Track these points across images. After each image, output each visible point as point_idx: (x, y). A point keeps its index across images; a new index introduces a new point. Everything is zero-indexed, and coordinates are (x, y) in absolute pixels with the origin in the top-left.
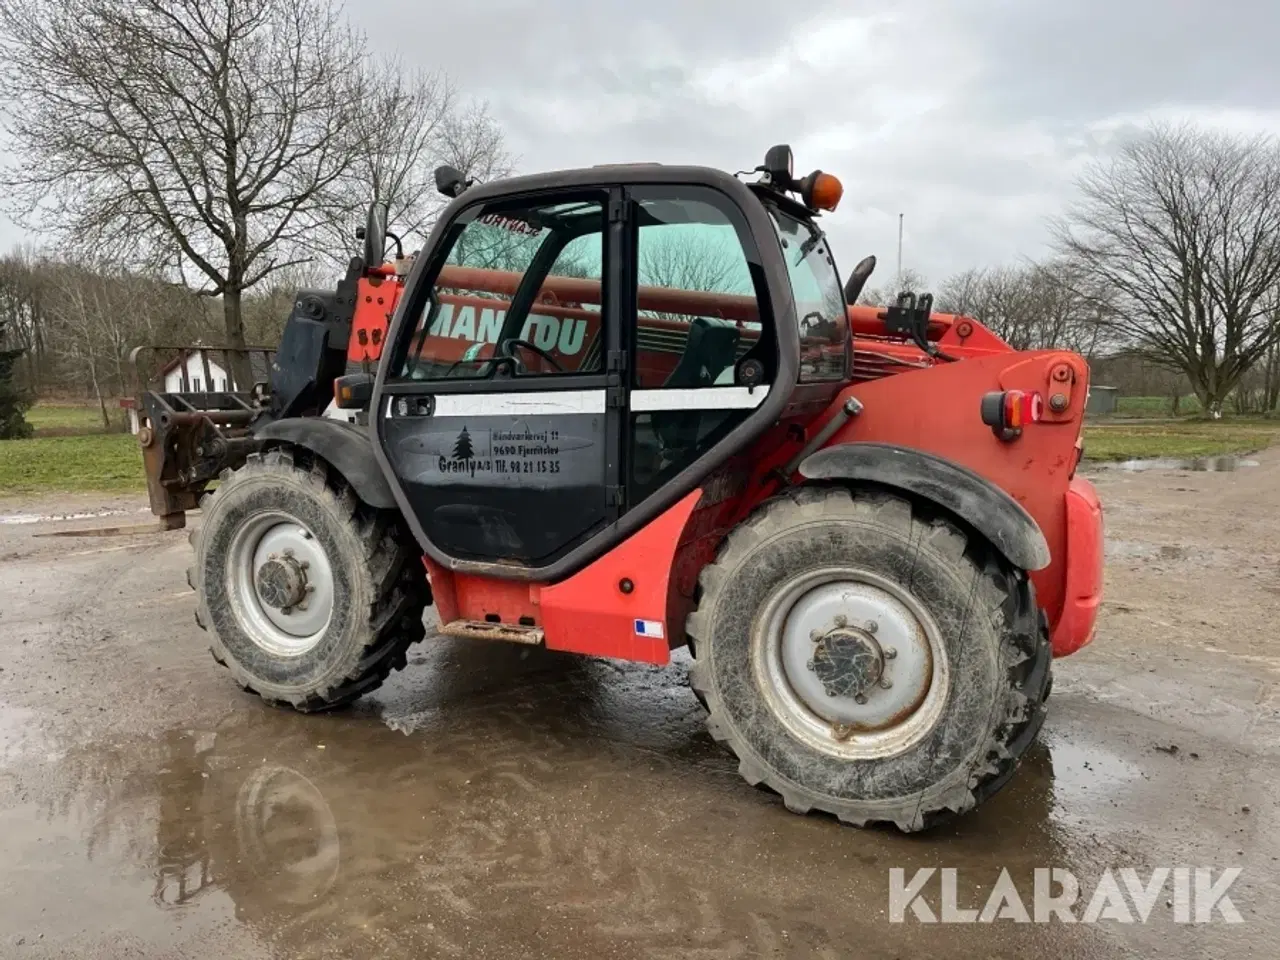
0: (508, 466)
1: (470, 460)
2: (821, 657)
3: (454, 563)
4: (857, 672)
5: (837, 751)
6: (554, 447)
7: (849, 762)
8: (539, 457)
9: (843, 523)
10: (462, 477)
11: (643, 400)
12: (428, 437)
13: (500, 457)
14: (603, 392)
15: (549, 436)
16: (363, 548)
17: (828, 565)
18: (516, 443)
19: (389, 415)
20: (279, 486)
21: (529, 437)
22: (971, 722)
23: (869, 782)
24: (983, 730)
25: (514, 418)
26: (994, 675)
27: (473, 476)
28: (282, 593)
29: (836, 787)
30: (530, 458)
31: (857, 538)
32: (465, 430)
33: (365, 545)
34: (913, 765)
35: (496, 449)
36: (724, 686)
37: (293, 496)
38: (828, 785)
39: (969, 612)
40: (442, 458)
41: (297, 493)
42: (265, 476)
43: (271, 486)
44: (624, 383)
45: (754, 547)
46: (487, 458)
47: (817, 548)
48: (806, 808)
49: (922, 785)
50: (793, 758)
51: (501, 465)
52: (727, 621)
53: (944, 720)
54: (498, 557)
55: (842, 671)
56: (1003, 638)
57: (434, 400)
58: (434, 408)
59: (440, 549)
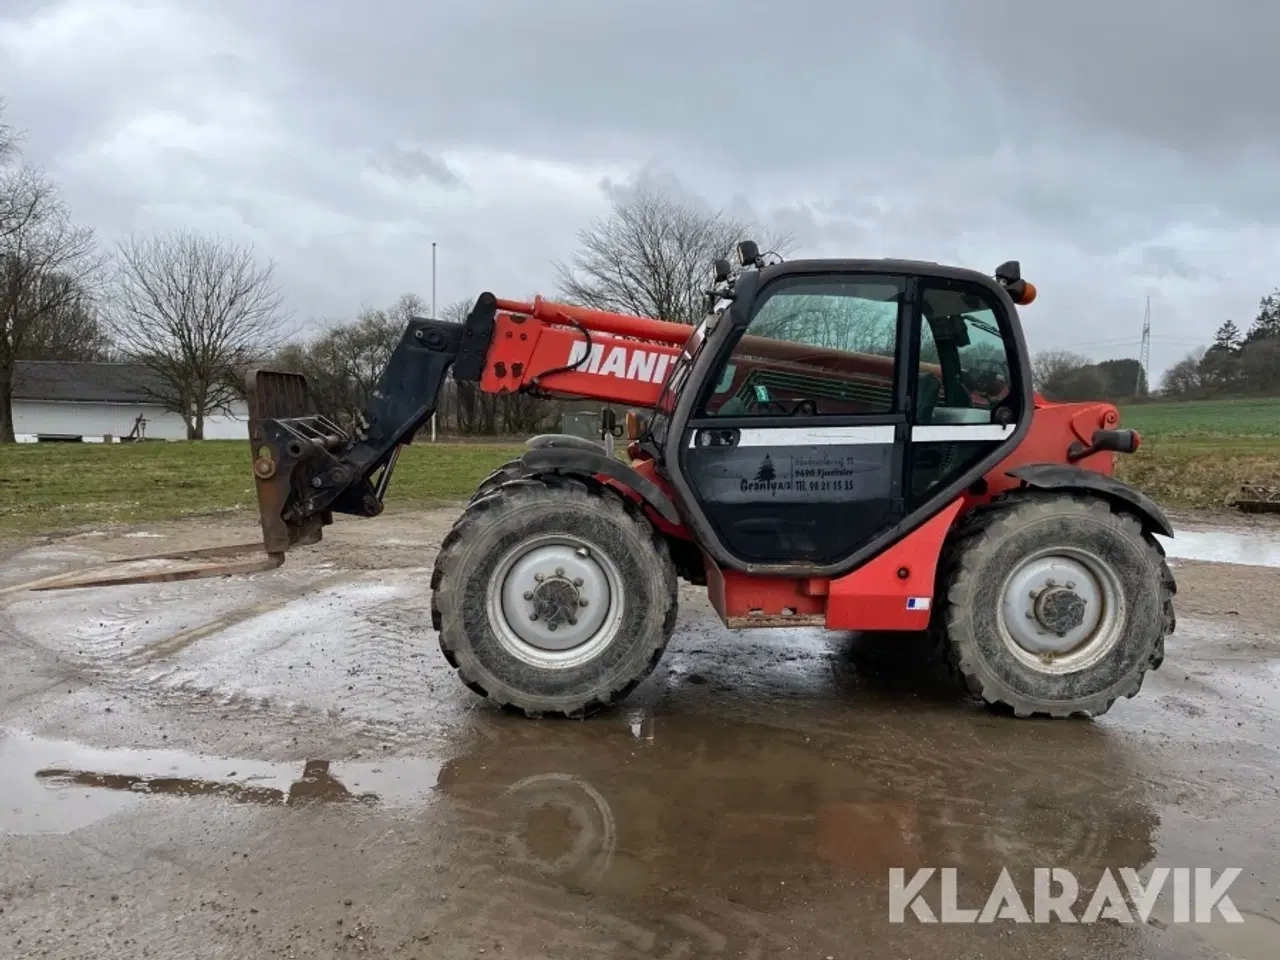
0: (807, 485)
1: (771, 481)
2: (1049, 607)
3: (751, 567)
4: (1071, 615)
5: (1049, 670)
6: (850, 469)
7: (1060, 676)
8: (836, 478)
9: (1069, 517)
10: (764, 495)
11: (921, 434)
12: (732, 464)
13: (800, 479)
14: (893, 428)
15: (845, 461)
16: (662, 563)
17: (1054, 545)
18: (816, 468)
19: (692, 445)
20: (573, 511)
21: (828, 463)
22: (1143, 638)
23: (1077, 687)
24: (1149, 643)
25: (814, 447)
26: (1156, 608)
27: (774, 494)
28: (566, 610)
29: (1055, 693)
30: (827, 478)
31: (1078, 526)
32: (768, 457)
33: (664, 561)
34: (1104, 671)
35: (797, 473)
36: (980, 635)
37: (589, 520)
38: (1050, 694)
39: (1145, 570)
40: (744, 481)
41: (593, 516)
42: (556, 502)
43: (562, 511)
44: (907, 420)
45: (1007, 536)
46: (789, 480)
47: (1051, 534)
48: (1029, 713)
49: (1111, 683)
50: (1027, 678)
51: (801, 485)
52: (984, 588)
53: (1123, 640)
54: (792, 559)
55: (1062, 615)
56: (1162, 583)
57: (739, 433)
58: (739, 439)
59: (739, 558)
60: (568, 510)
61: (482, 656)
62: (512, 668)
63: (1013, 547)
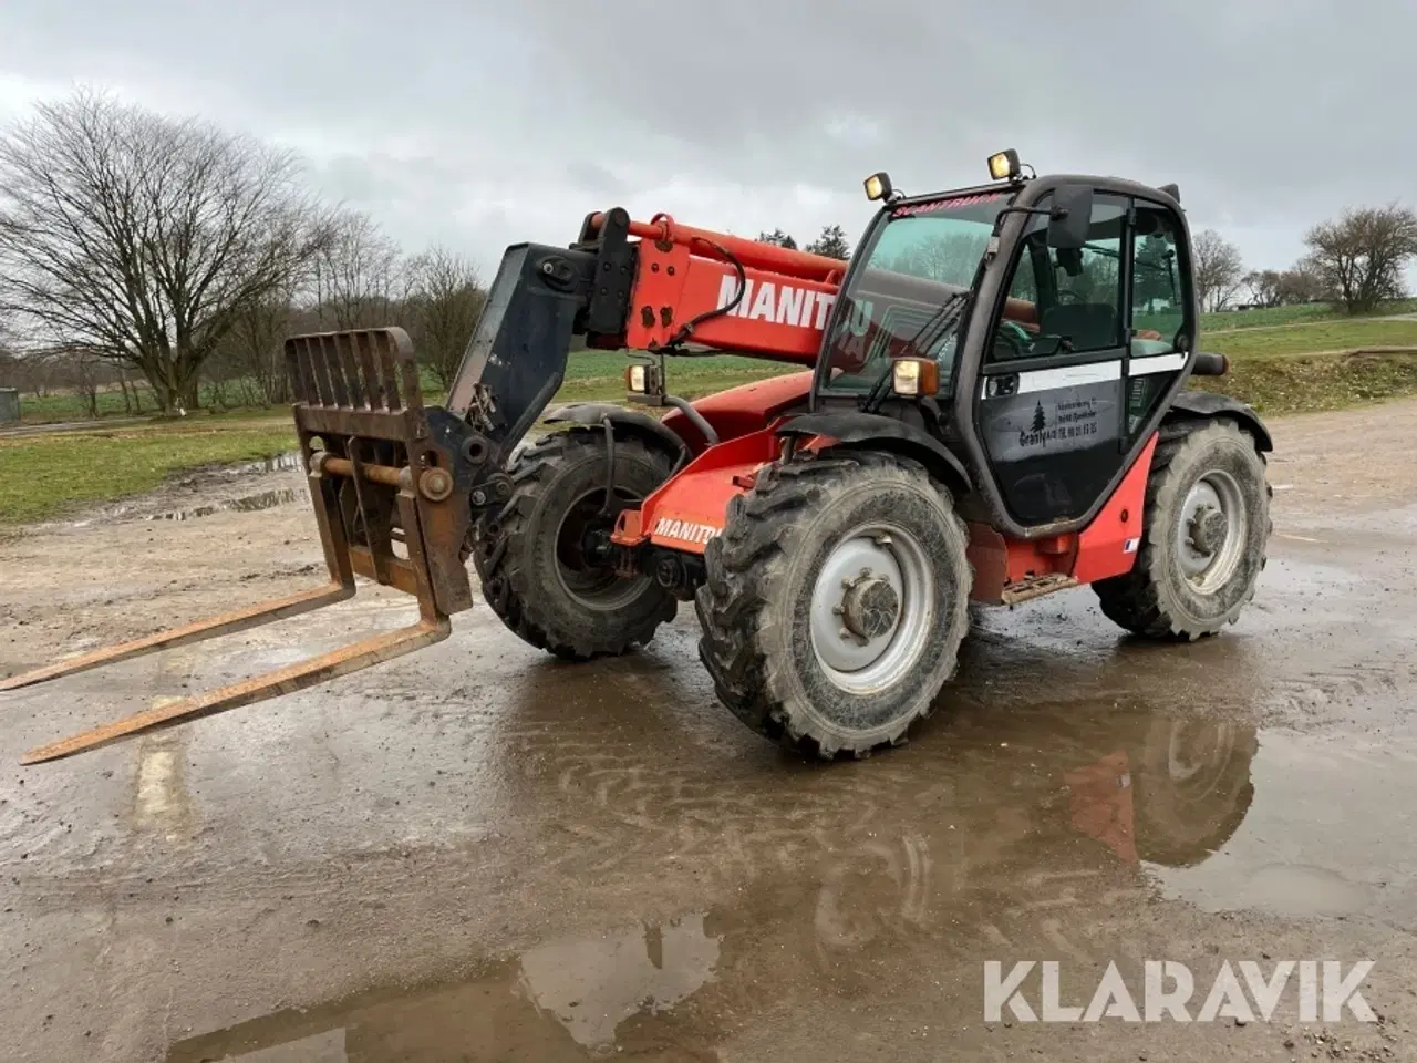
1: (1043, 431)
9: (1219, 441)
10: (1037, 448)
12: (1014, 414)
14: (1119, 362)
17: (1208, 470)
19: (983, 397)
20: (888, 491)
21: (1079, 405)
23: (1226, 601)
25: (1069, 389)
27: (1044, 446)
31: (1224, 449)
32: (1040, 404)
37: (903, 499)
40: (1023, 434)
41: (906, 494)
42: (872, 483)
43: (879, 493)
44: (1127, 353)
46: (1054, 428)
47: (1209, 459)
53: (1247, 548)
55: (1216, 536)
57: (1018, 377)
58: (1018, 385)
59: (1016, 522)
60: (884, 491)
61: (814, 698)
62: (843, 704)
63: (1189, 476)
